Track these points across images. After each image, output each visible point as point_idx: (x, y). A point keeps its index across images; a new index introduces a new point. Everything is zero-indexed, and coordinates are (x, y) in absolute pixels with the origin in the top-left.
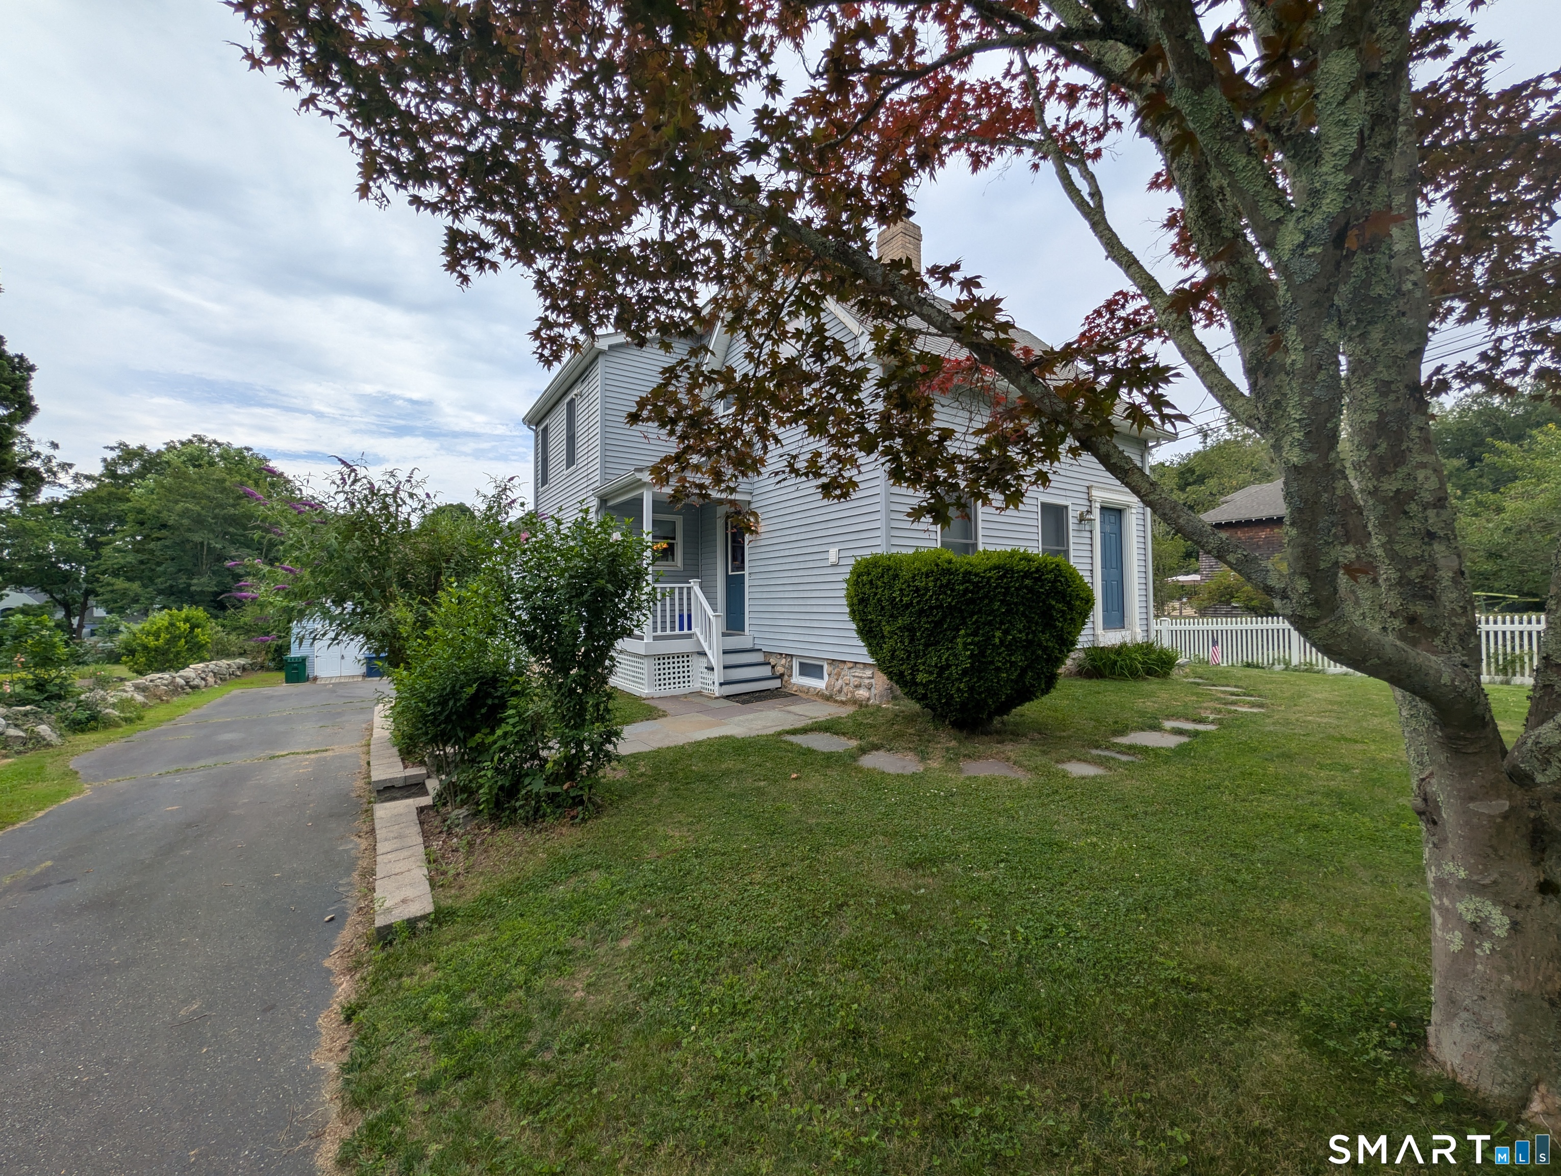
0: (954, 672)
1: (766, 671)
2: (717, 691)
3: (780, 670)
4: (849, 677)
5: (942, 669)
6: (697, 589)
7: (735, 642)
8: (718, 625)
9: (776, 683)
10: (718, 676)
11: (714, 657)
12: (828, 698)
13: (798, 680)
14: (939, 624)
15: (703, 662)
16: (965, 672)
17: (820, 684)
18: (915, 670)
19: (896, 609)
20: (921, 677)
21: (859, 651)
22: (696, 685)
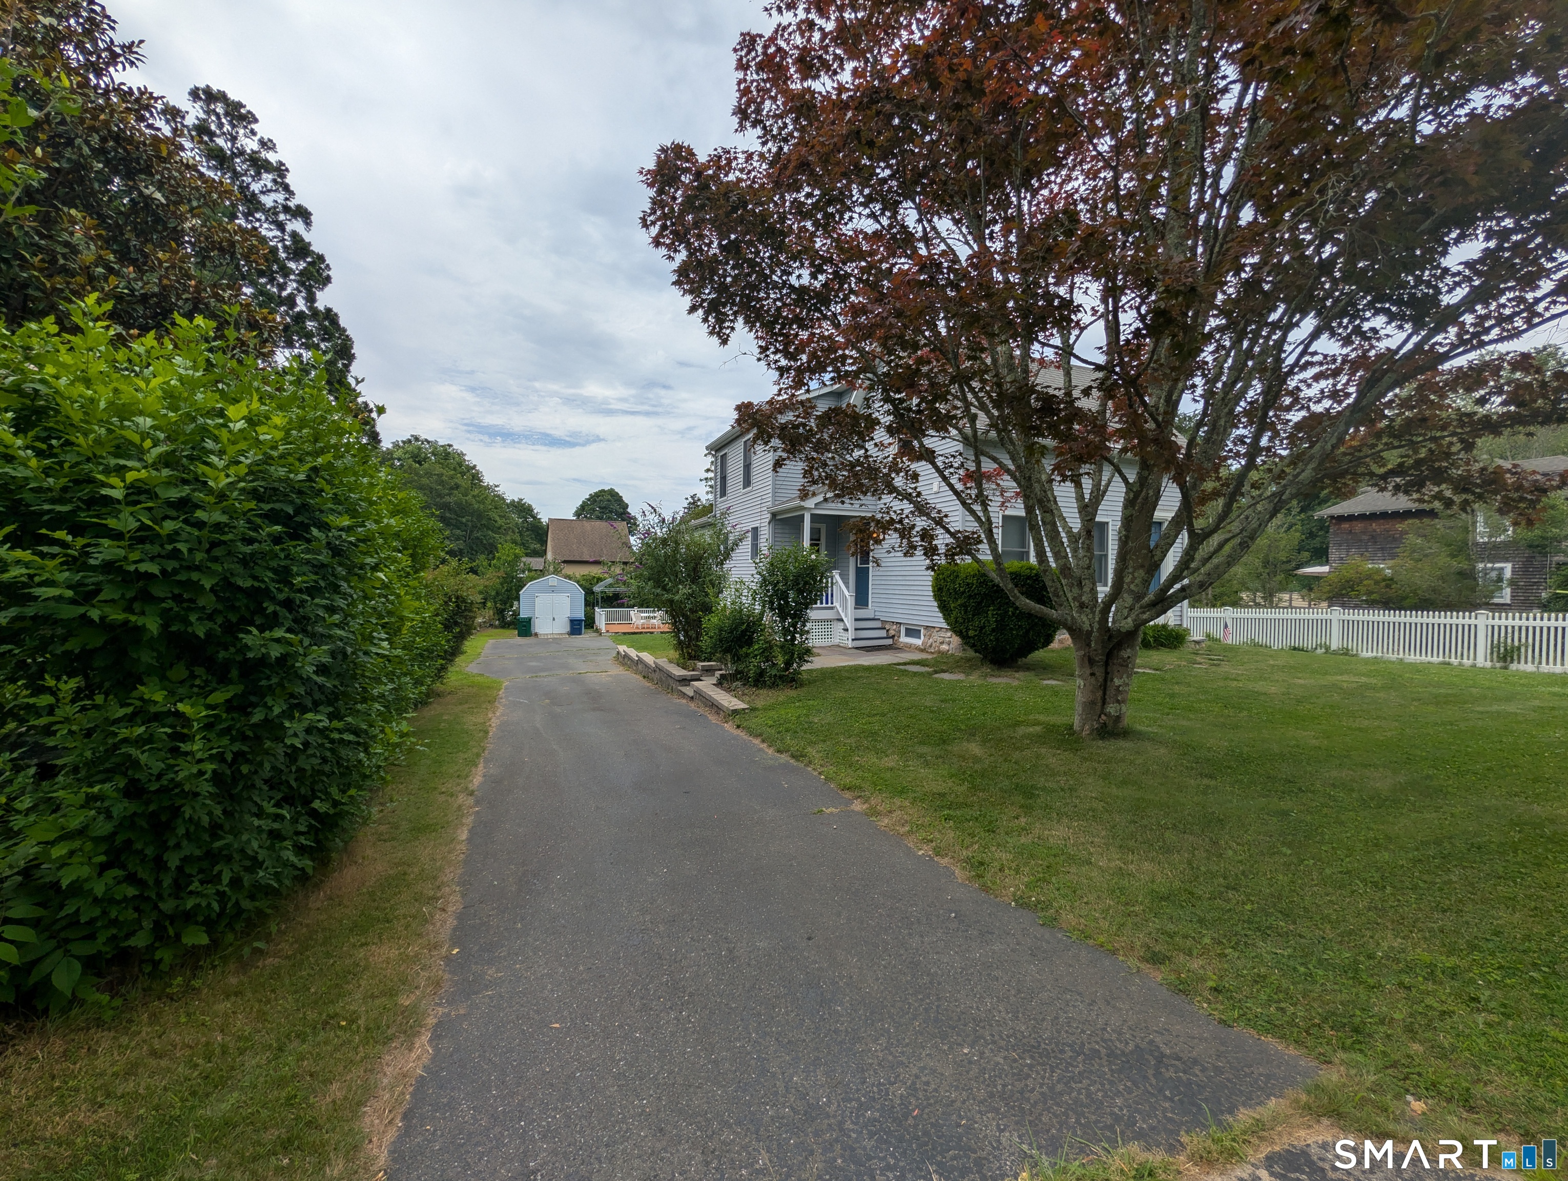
0: (988, 630)
1: (883, 633)
2: (850, 644)
3: (892, 633)
4: (937, 637)
5: (982, 628)
6: (837, 577)
7: (862, 613)
8: (851, 602)
9: (890, 642)
10: (851, 634)
11: (849, 623)
12: (922, 651)
13: (904, 639)
14: (980, 603)
15: (840, 626)
16: (993, 630)
17: (918, 642)
18: (968, 630)
19: (957, 594)
20: (971, 633)
21: (939, 620)
22: (836, 641)
